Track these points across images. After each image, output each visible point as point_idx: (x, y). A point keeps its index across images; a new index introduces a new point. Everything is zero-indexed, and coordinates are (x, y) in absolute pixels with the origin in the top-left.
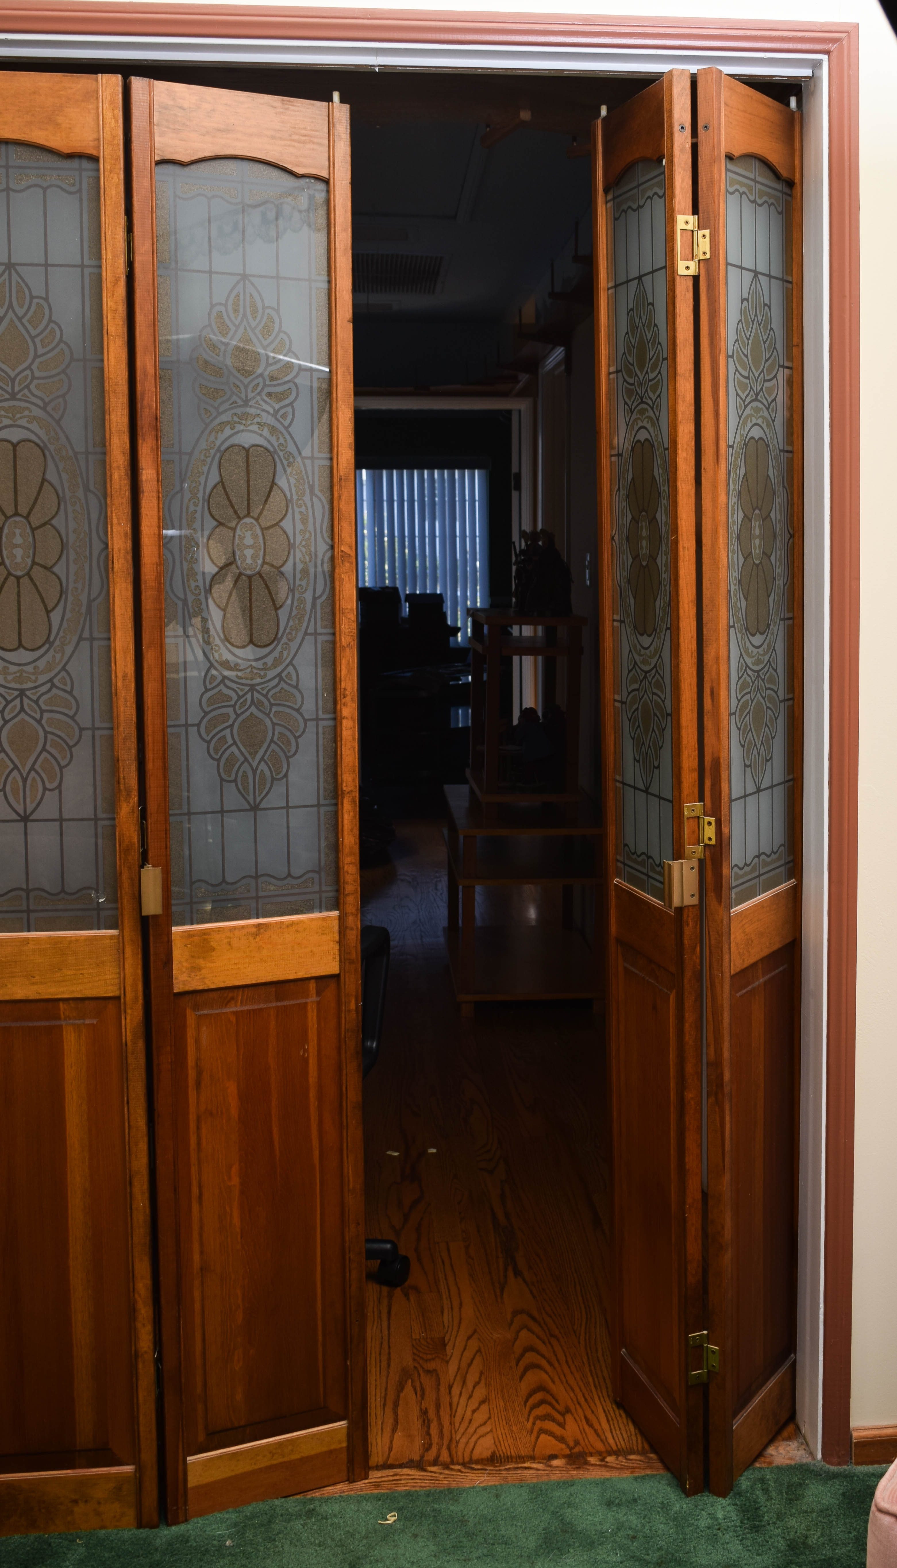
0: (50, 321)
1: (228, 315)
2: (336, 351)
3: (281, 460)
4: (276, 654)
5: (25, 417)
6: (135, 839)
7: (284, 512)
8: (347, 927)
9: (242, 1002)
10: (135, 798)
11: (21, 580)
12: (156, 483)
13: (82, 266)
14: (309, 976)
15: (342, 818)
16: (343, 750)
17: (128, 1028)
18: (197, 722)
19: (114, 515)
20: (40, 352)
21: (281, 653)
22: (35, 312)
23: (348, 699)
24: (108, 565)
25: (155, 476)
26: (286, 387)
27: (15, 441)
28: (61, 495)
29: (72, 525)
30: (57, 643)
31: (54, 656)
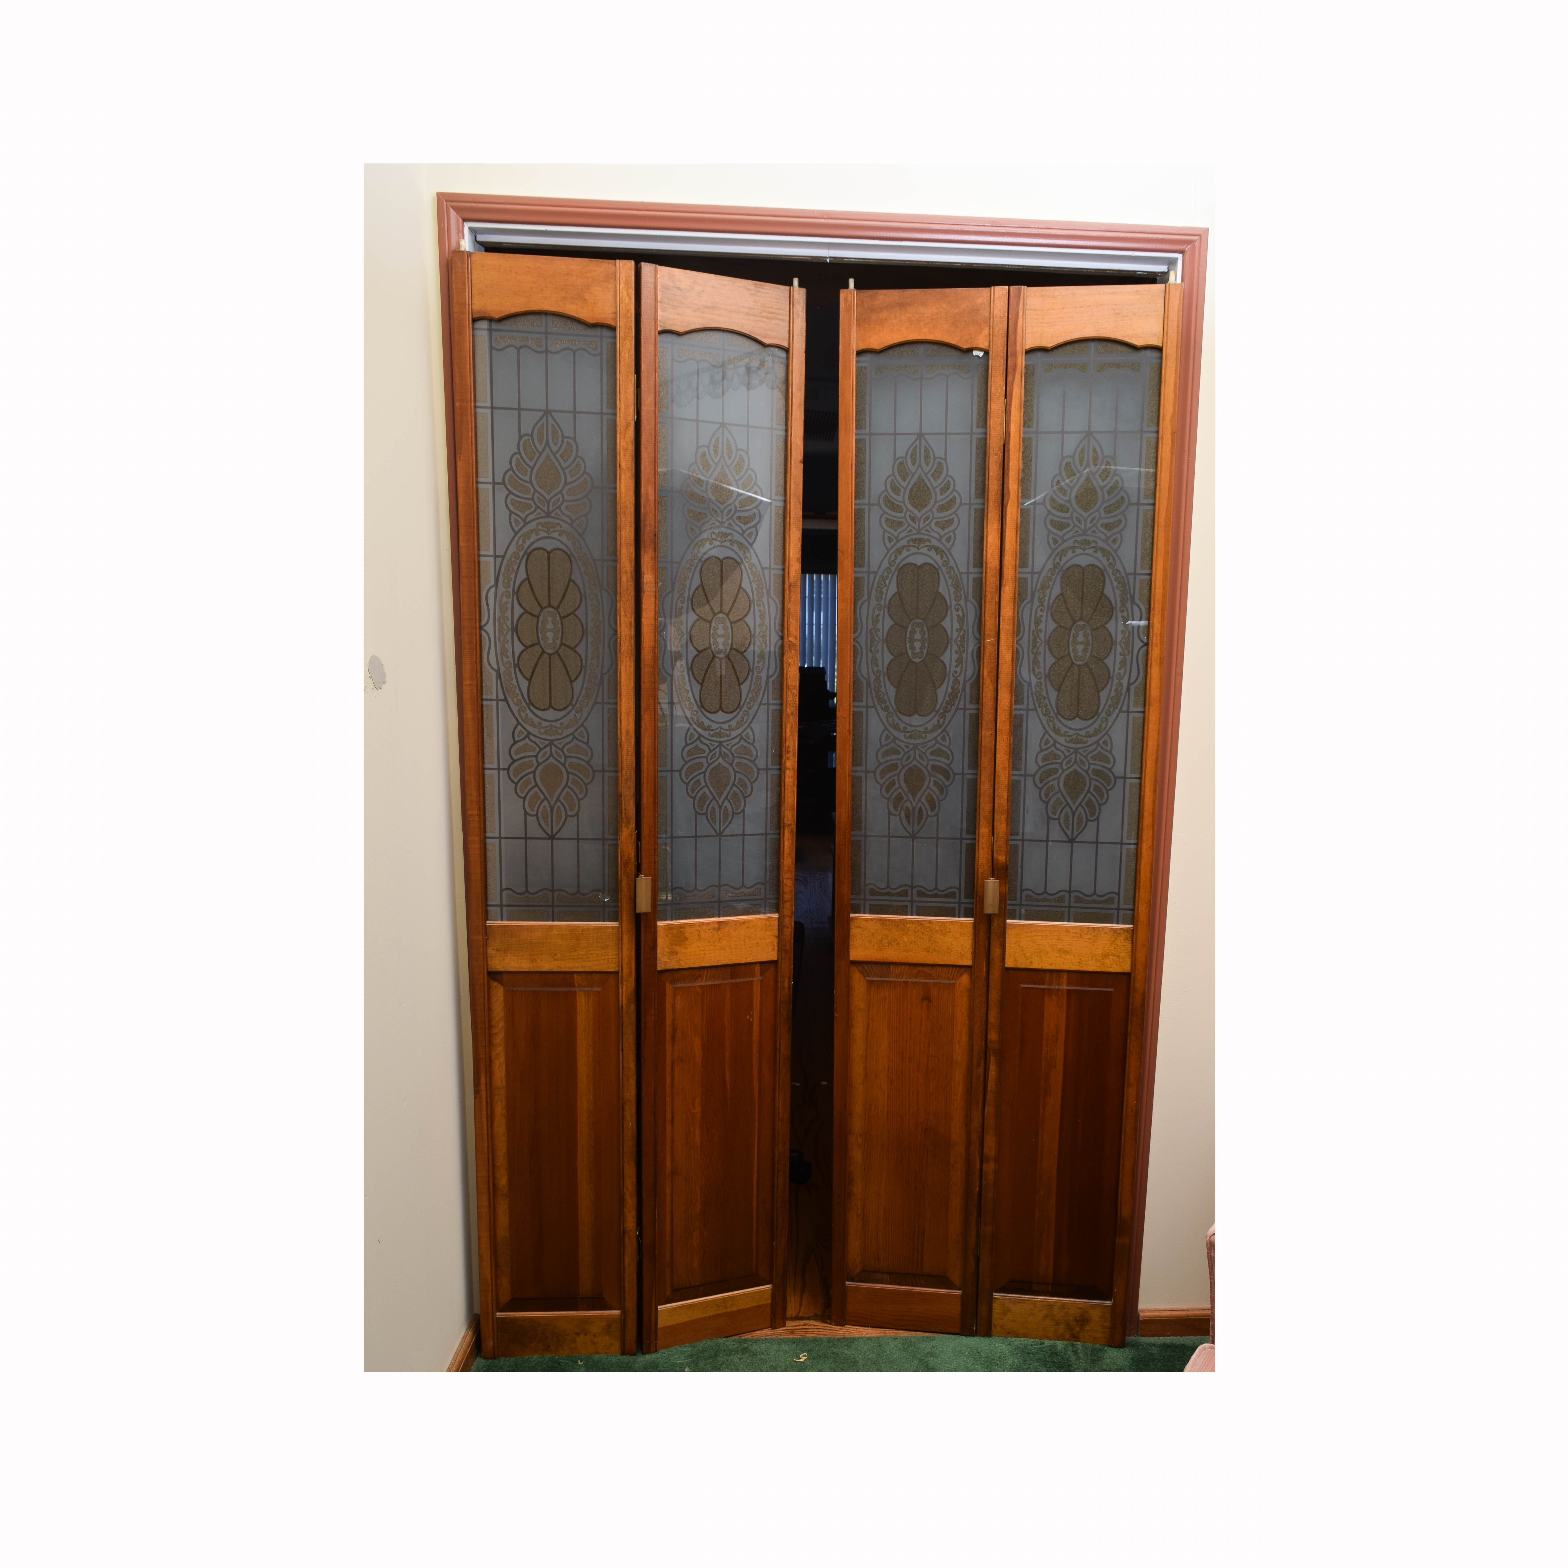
0: (577, 456)
1: (710, 455)
3: (745, 569)
4: (738, 718)
5: (557, 531)
6: (633, 855)
7: (748, 609)
8: (784, 926)
9: (707, 978)
10: (633, 825)
11: (552, 657)
12: (654, 585)
13: (602, 413)
14: (756, 961)
15: (783, 844)
17: (624, 995)
18: (679, 769)
19: (622, 609)
20: (569, 480)
21: (742, 718)
22: (565, 449)
23: (791, 754)
24: (616, 647)
25: (653, 578)
26: (751, 513)
27: (549, 549)
28: (583, 592)
29: (590, 616)
30: (578, 705)
31: (575, 716)
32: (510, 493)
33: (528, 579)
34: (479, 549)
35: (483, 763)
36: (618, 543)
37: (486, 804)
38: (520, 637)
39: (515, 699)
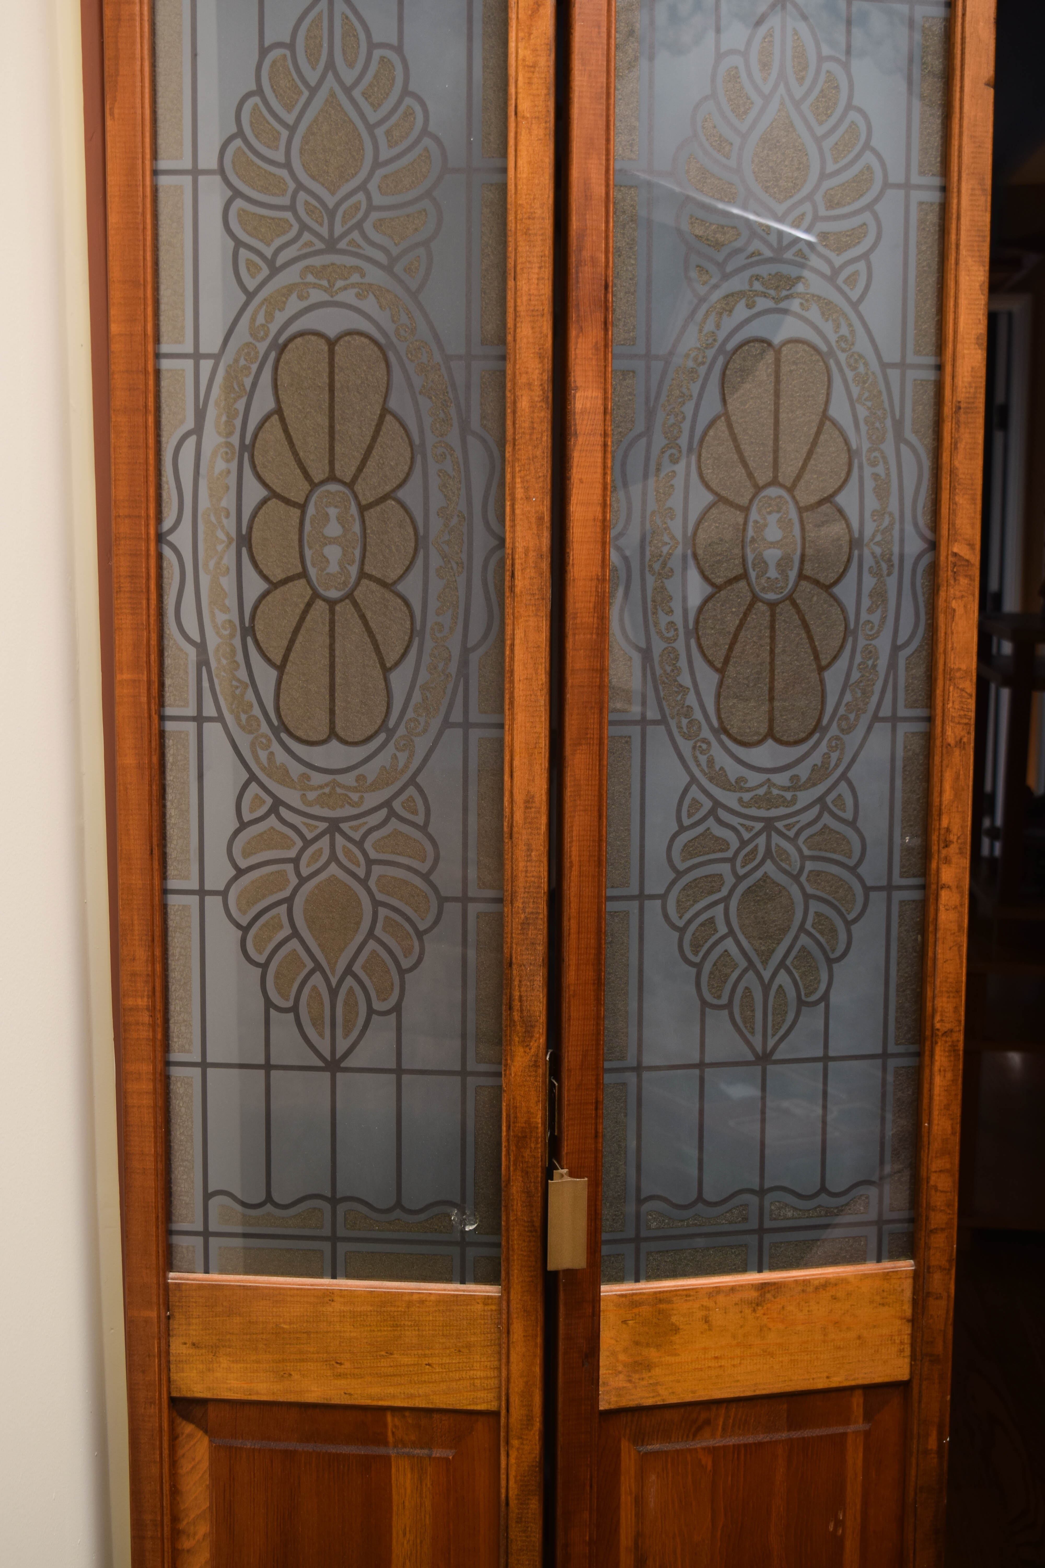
0: (406, 92)
1: (750, 75)
2: (960, 146)
3: (841, 370)
4: (816, 758)
5: (353, 286)
6: (538, 1118)
7: (843, 475)
8: (928, 1294)
9: (724, 1429)
10: (540, 1038)
11: (338, 608)
12: (600, 417)
14: (853, 1383)
15: (931, 1083)
16: (939, 950)
17: (513, 1473)
18: (662, 891)
19: (518, 480)
20: (384, 155)
21: (827, 756)
22: (375, 77)
23: (953, 849)
24: (503, 580)
25: (600, 401)
26: (855, 221)
27: (332, 334)
28: (417, 441)
29: (436, 501)
30: (401, 731)
31: (395, 757)
32: (237, 194)
33: (279, 411)
34: (157, 340)
35: (164, 877)
36: (510, 310)
37: (171, 980)
38: (258, 558)
39: (244, 717)
